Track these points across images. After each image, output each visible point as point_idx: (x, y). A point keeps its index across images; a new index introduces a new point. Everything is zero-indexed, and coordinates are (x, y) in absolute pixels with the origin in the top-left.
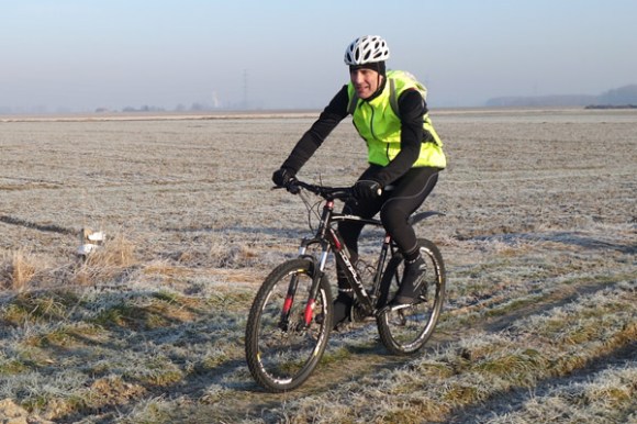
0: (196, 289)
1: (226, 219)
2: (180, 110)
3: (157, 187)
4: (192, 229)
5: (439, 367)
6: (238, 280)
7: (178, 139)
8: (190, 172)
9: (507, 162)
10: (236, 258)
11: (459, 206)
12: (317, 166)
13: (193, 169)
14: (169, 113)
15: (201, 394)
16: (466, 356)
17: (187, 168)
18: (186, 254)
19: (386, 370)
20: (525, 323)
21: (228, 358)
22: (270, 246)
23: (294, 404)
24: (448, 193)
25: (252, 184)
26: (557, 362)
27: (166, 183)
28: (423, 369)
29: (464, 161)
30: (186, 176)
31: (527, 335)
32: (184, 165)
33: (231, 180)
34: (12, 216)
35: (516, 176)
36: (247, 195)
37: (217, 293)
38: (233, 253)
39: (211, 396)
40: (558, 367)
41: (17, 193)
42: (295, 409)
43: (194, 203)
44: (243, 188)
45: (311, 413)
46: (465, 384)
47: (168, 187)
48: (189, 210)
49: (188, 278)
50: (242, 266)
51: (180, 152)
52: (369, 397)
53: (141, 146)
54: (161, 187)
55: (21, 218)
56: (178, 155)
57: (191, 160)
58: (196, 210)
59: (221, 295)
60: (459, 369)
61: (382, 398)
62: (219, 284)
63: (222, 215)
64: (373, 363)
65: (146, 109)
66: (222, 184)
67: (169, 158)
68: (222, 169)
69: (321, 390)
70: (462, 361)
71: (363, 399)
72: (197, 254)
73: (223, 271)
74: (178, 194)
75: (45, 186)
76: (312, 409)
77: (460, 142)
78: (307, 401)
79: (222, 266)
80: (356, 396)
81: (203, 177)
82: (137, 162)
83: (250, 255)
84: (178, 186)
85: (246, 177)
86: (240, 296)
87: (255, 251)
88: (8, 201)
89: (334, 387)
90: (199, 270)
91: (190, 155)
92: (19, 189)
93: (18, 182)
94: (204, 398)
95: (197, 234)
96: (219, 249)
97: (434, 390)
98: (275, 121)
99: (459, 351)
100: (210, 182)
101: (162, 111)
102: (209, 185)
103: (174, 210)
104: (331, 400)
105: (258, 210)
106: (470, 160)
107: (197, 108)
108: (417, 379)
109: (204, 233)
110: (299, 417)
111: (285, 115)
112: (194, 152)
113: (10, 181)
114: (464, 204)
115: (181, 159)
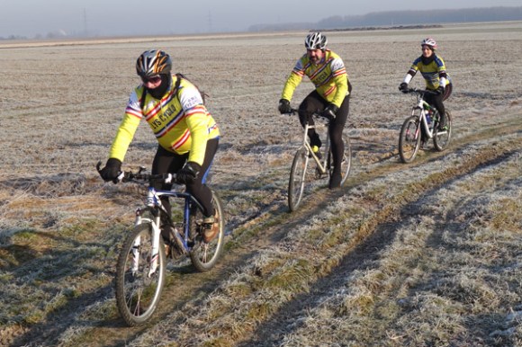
0: (51, 222)
2: (38, 38)
3: (21, 112)
5: (240, 286)
7: (37, 66)
8: (47, 96)
9: (267, 78)
10: (83, 183)
11: (239, 118)
13: (50, 93)
14: (30, 41)
16: (258, 273)
17: (44, 93)
19: (202, 293)
20: (295, 233)
24: (232, 107)
25: (94, 105)
26: (320, 267)
27: (28, 108)
28: (229, 291)
29: (239, 79)
30: (44, 100)
31: (298, 244)
32: (42, 90)
33: (78, 103)
35: (274, 89)
36: (90, 115)
37: (68, 225)
38: (80, 179)
40: (321, 270)
43: (51, 126)
44: (88, 109)
46: (261, 302)
47: (30, 111)
48: (46, 132)
49: (45, 209)
50: (88, 191)
51: (39, 78)
52: (192, 326)
53: (8, 74)
54: (25, 112)
56: (38, 81)
57: (47, 85)
58: (52, 132)
60: (255, 286)
61: (202, 326)
63: (72, 136)
64: (192, 286)
65: (12, 38)
66: (72, 106)
67: (30, 84)
68: (71, 93)
70: (256, 278)
71: (187, 329)
73: (73, 198)
77: (235, 62)
79: (72, 193)
80: (182, 327)
81: (56, 101)
82: (5, 89)
83: (94, 181)
84: (38, 110)
86: (87, 224)
90: (54, 199)
91: (46, 80)
97: (239, 312)
98: (109, 46)
99: (253, 269)
100: (62, 105)
101: (24, 39)
102: (62, 108)
103: (36, 133)
106: (243, 77)
108: (226, 301)
111: (115, 41)
112: (49, 77)
114: (243, 116)
115: (39, 85)
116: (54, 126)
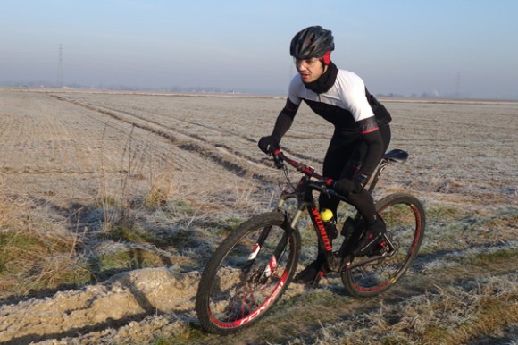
1: (441, 164)
2: (413, 96)
4: (418, 168)
6: (449, 201)
7: (412, 113)
10: (448, 187)
12: (505, 135)
13: (421, 132)
14: (405, 98)
15: (421, 268)
17: (416, 131)
18: (414, 182)
21: (439, 248)
22: (471, 182)
23: (485, 280)
25: (461, 143)
27: (402, 140)
30: (415, 136)
32: (415, 129)
33: (445, 140)
34: (303, 154)
36: (456, 150)
37: (434, 207)
38: (445, 184)
39: (427, 270)
41: (307, 140)
42: (485, 283)
43: (421, 153)
44: (454, 145)
45: (496, 286)
47: (404, 142)
48: (417, 157)
50: (451, 192)
54: (399, 142)
55: (309, 155)
56: (411, 124)
57: (420, 127)
58: (421, 157)
59: (437, 208)
62: (436, 201)
63: (438, 161)
65: (392, 95)
66: (440, 142)
67: (405, 125)
68: (440, 134)
69: (504, 273)
72: (421, 183)
73: (438, 194)
74: (410, 147)
75: (325, 138)
76: (497, 284)
78: (494, 279)
79: (438, 191)
81: (428, 137)
83: (457, 186)
84: (410, 142)
85: (455, 138)
86: (449, 210)
87: (460, 184)
88: (301, 145)
89: (514, 272)
90: (423, 192)
91: (419, 124)
92: (309, 138)
93: (308, 135)
94: (423, 271)
95: (421, 171)
96: (436, 180)
98: (477, 106)
100: (432, 140)
101: (402, 97)
102: (431, 142)
104: (511, 280)
105: (463, 159)
107: (425, 96)
109: (426, 171)
110: (488, 287)
112: (421, 122)
113: (303, 134)
115: (413, 126)
116: (423, 153)
